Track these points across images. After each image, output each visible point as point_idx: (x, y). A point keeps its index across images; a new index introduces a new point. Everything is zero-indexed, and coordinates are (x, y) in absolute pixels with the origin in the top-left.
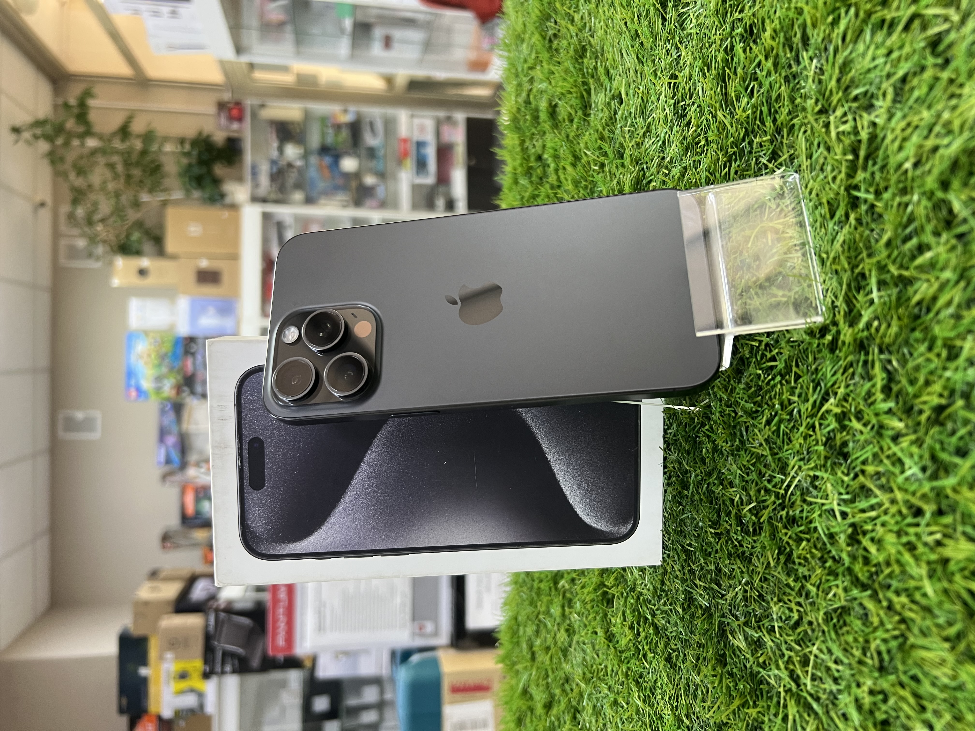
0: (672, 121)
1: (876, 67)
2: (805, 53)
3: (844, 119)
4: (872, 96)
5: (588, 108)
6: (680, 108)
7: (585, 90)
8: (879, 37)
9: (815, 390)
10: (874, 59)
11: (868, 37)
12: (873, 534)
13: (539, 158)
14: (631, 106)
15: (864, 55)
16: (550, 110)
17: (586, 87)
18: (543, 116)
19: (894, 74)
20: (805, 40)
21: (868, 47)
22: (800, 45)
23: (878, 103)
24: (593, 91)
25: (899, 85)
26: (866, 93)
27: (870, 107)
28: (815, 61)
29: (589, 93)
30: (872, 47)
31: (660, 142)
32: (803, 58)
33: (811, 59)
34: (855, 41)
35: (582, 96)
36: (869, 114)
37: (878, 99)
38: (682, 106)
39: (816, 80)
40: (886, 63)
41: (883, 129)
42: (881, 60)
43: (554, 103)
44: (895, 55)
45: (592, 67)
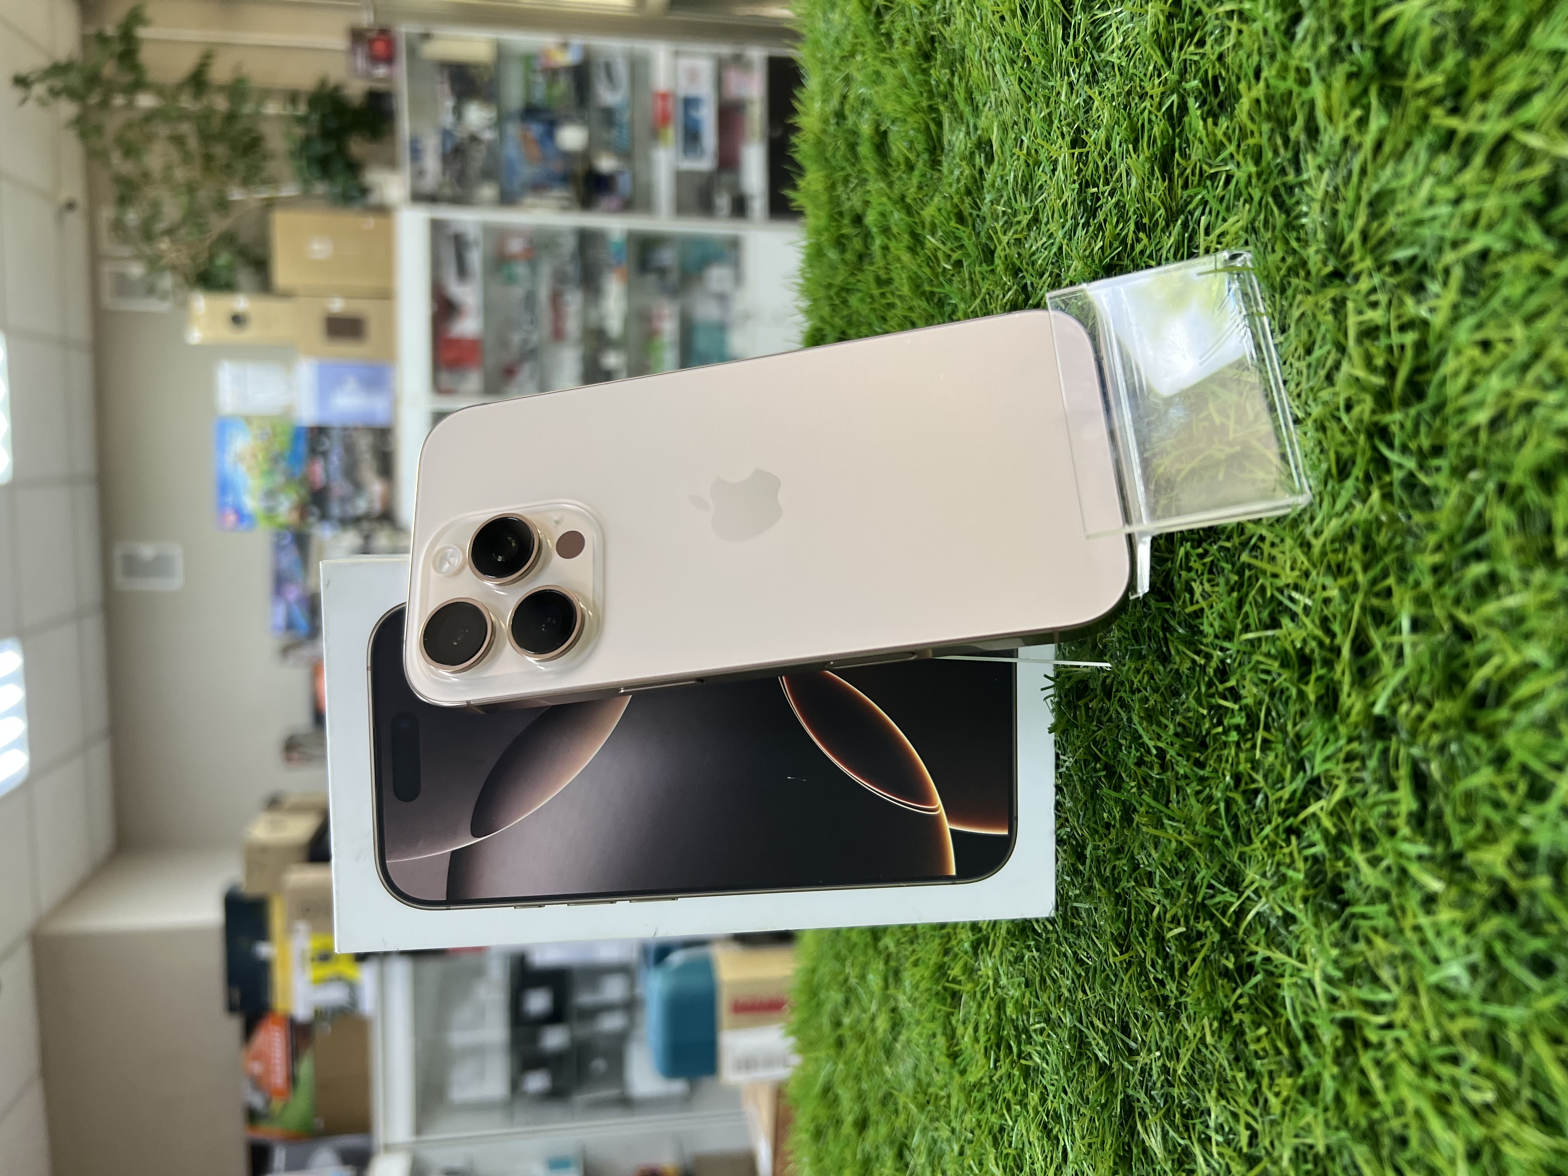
0: (1074, 217)
1: (1433, 218)
2: (1309, 157)
3: (1373, 298)
4: (1424, 269)
5: (939, 152)
6: (1089, 197)
7: (933, 119)
8: (1444, 163)
9: (1294, 774)
10: (1431, 201)
11: (1423, 156)
12: (1380, 1054)
13: (858, 220)
14: (1007, 171)
15: (1412, 191)
16: (877, 139)
17: (934, 115)
18: (865, 149)
19: (1466, 241)
20: (1312, 131)
21: (1421, 179)
22: (1303, 138)
23: (1434, 287)
24: (946, 126)
25: (1474, 263)
26: (1413, 260)
27: (1418, 289)
28: (1327, 174)
29: (940, 124)
30: (1429, 181)
31: (1055, 249)
32: (1306, 161)
33: (1321, 169)
34: (1399, 156)
35: (928, 128)
36: (1419, 302)
37: (1433, 277)
38: (1093, 194)
39: (1328, 209)
40: (1451, 217)
41: (1440, 337)
42: (1443, 210)
43: (883, 128)
44: (1468, 206)
45: (945, 80)
